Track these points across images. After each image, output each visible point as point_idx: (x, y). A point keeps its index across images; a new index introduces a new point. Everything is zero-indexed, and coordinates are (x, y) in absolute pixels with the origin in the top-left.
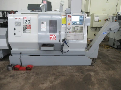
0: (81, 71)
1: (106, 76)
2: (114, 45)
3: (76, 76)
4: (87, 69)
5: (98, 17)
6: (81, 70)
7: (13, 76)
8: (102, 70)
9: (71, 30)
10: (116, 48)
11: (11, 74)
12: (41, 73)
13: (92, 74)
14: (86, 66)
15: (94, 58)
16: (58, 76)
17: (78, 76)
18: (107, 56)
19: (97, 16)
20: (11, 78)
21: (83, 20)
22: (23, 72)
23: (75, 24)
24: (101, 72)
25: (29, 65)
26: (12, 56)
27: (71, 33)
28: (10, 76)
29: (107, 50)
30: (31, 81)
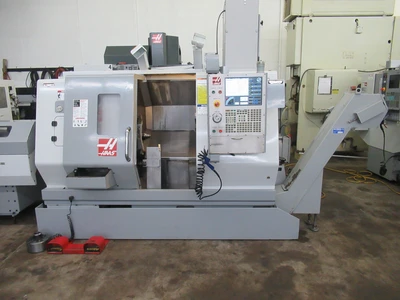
0: (262, 256)
1: (346, 276)
2: (383, 170)
3: (242, 275)
4: (282, 253)
5: (328, 80)
6: (263, 253)
7: (41, 273)
8: (335, 256)
9: (223, 124)
10: (393, 182)
11: (39, 266)
12: (131, 263)
13: (299, 267)
14: (280, 242)
15: (309, 215)
16: (183, 272)
17: (251, 272)
18: (360, 207)
19: (325, 77)
20: (36, 278)
21: (261, 92)
22: (75, 261)
24: (331, 260)
25: (94, 237)
26: (45, 207)
27: (224, 134)
28: (34, 272)
29: (360, 188)
30: (96, 288)
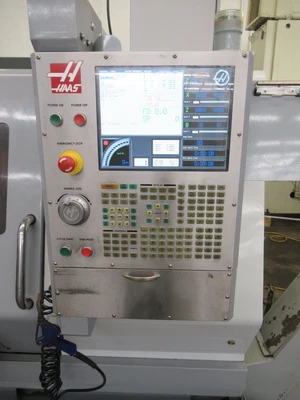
21: (228, 125)
23: (140, 162)
